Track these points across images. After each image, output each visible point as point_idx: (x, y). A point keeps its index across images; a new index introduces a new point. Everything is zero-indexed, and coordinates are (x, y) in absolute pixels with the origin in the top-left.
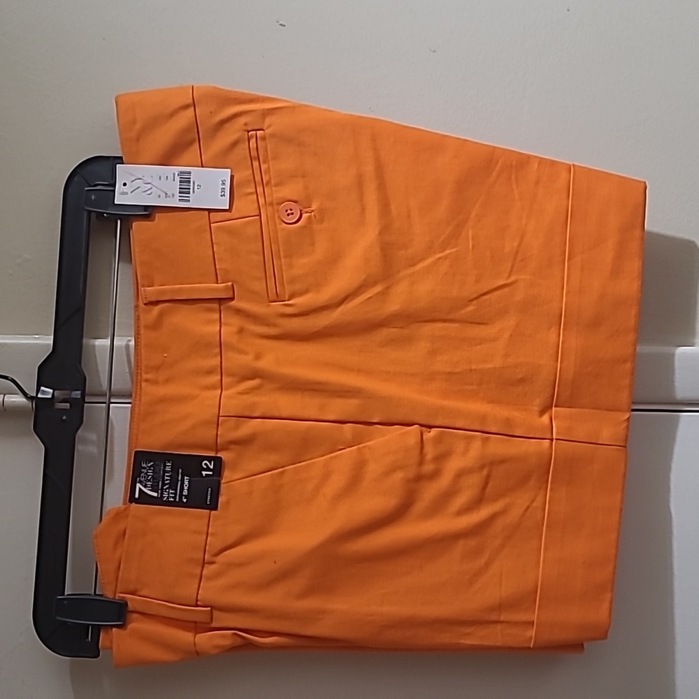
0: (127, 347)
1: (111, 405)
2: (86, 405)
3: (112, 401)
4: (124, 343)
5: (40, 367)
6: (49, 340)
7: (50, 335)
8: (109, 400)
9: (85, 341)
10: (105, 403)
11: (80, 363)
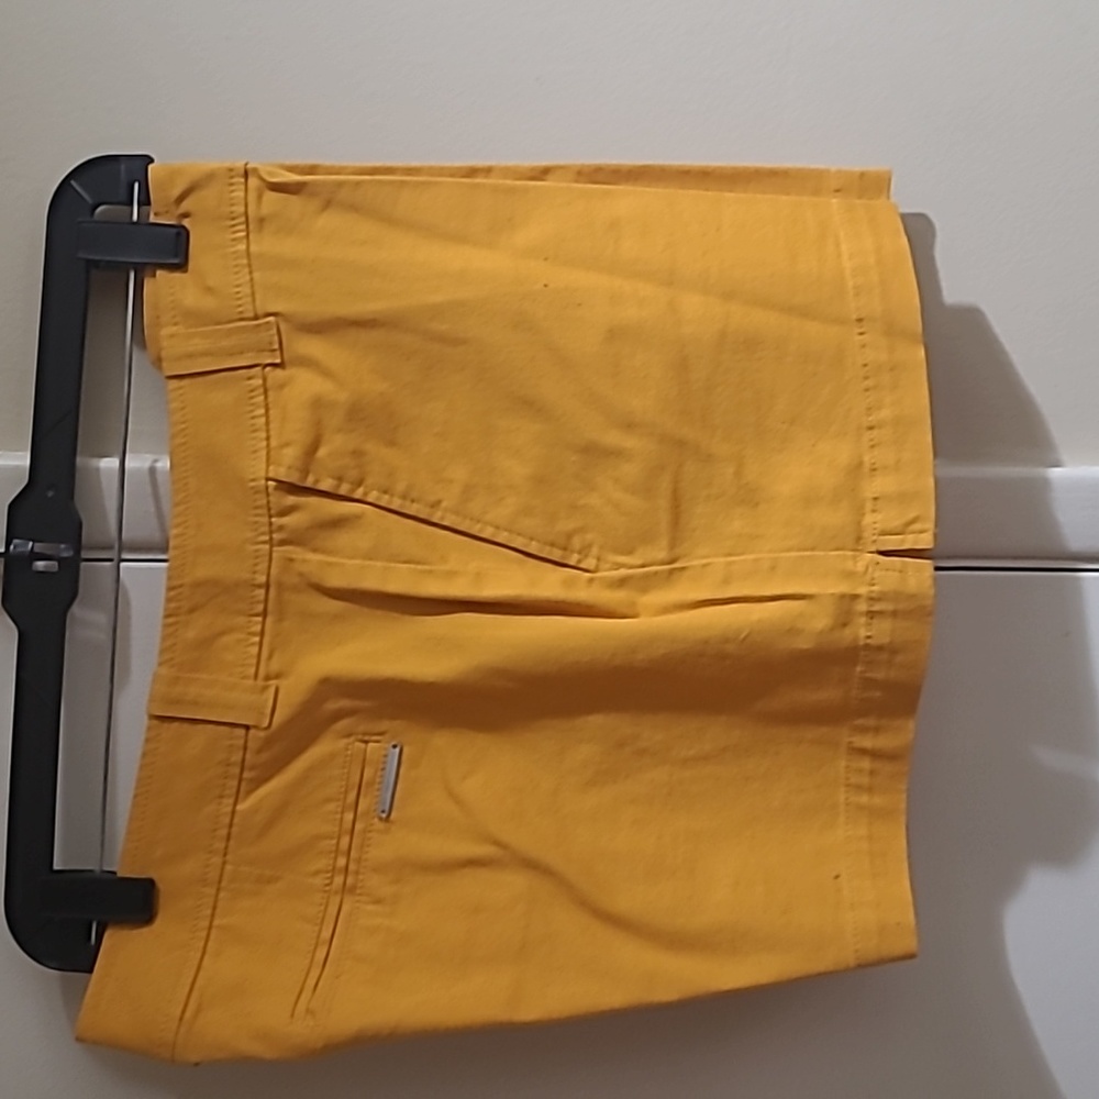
0: (152, 471)
1: (123, 564)
2: (83, 564)
3: (125, 556)
4: (147, 465)
5: (12, 506)
6: (24, 460)
7: (26, 450)
8: (119, 555)
9: (79, 460)
10: (112, 560)
11: (72, 498)
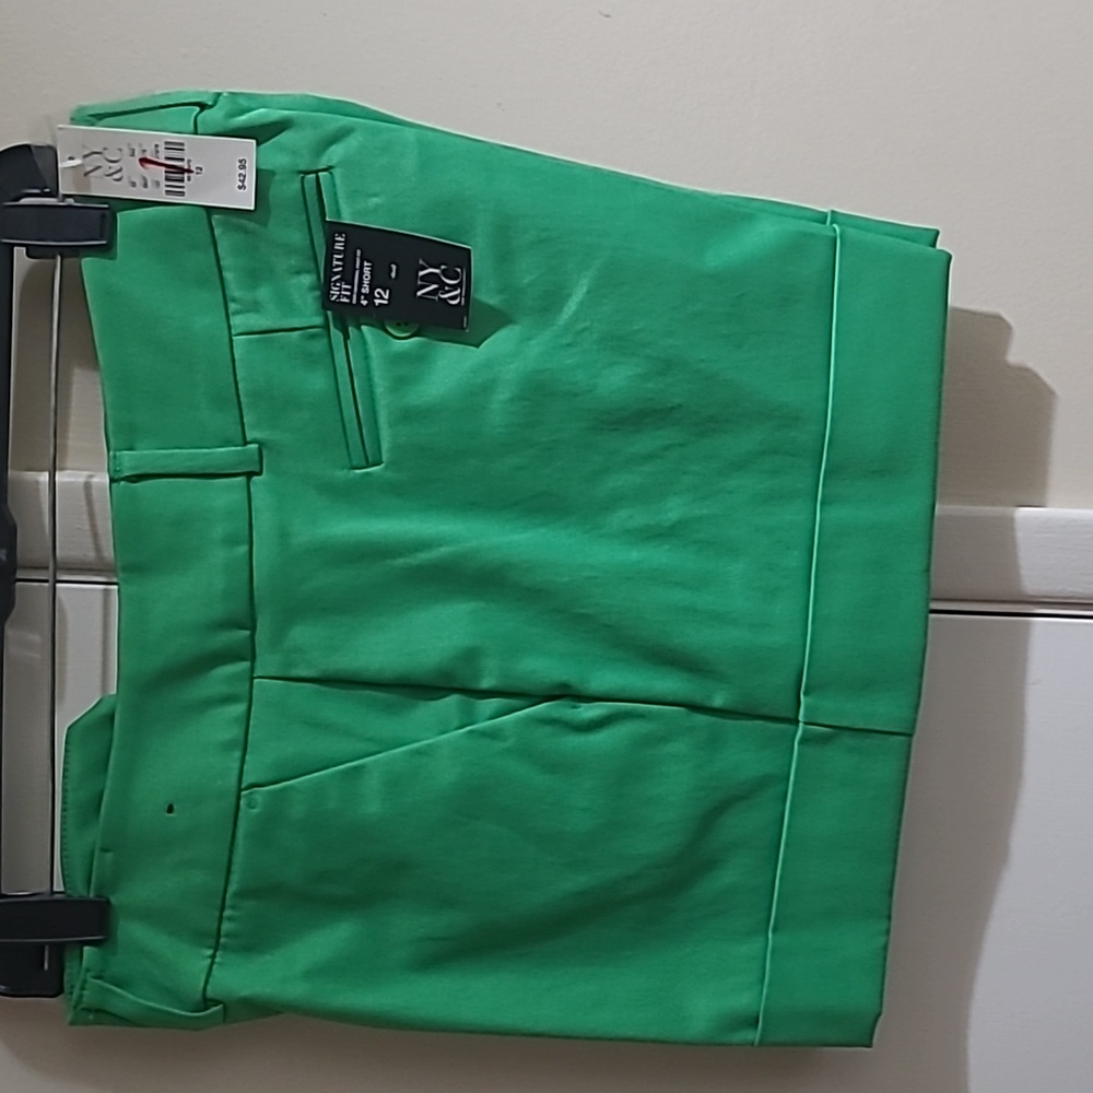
0: (87, 485)
1: (58, 585)
2: (18, 584)
3: (59, 578)
4: (81, 480)
8: (55, 576)
10: (46, 581)
